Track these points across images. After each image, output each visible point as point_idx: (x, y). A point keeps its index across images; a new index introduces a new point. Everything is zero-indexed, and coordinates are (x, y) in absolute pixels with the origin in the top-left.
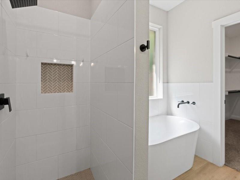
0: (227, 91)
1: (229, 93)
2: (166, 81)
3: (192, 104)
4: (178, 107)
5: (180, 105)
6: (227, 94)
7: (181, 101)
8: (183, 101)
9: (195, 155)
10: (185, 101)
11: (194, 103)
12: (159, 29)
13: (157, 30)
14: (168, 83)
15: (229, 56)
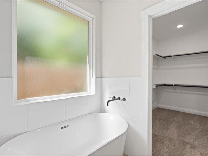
0: (155, 85)
1: (156, 86)
2: (99, 76)
3: (122, 100)
4: (108, 105)
5: (110, 103)
6: (155, 87)
7: (113, 97)
8: (114, 97)
9: (124, 153)
10: (117, 98)
11: (124, 99)
12: (93, 19)
13: (91, 20)
14: (101, 77)
15: (156, 55)
